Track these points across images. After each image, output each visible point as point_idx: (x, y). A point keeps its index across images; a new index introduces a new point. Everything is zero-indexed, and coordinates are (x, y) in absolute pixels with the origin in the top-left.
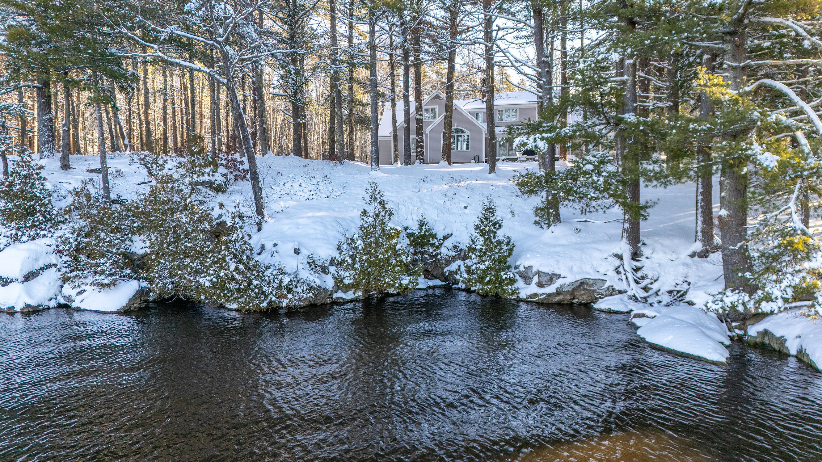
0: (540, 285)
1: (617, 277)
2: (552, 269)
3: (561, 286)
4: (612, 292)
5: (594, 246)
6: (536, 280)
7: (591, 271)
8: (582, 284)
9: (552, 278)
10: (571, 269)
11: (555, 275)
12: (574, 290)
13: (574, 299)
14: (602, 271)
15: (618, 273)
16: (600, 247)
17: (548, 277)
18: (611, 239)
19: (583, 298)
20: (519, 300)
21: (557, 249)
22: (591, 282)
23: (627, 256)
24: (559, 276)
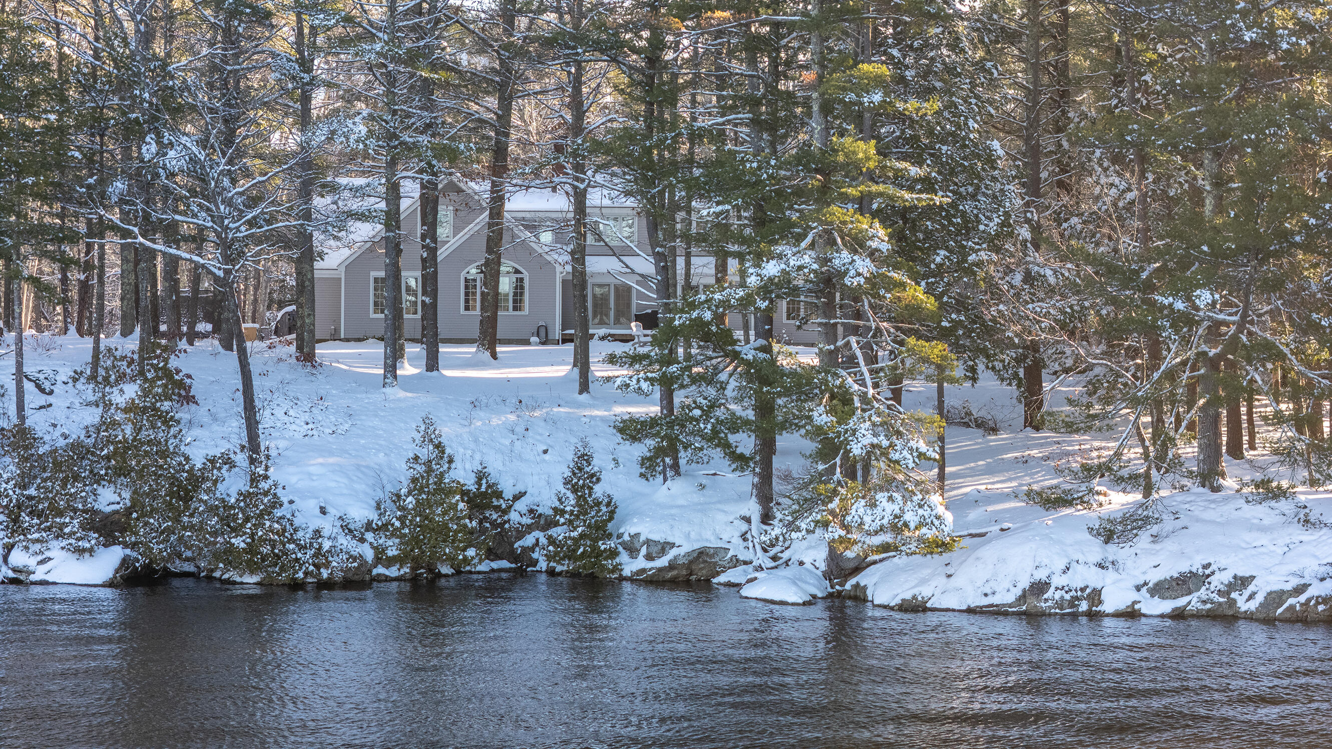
0: (649, 557)
1: (742, 544)
2: (664, 536)
3: (675, 558)
4: (736, 562)
5: (719, 506)
6: (644, 550)
7: (712, 538)
8: (702, 555)
9: (665, 547)
10: (687, 537)
11: (668, 543)
12: (691, 562)
13: (691, 574)
14: (726, 537)
15: (745, 540)
16: (726, 508)
17: (660, 547)
18: (740, 498)
19: (703, 574)
20: (622, 579)
21: (673, 511)
22: (712, 551)
23: (756, 518)
24: (673, 545)
